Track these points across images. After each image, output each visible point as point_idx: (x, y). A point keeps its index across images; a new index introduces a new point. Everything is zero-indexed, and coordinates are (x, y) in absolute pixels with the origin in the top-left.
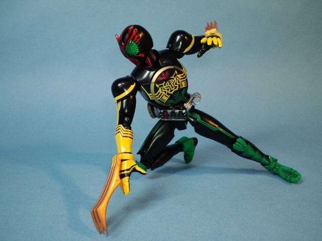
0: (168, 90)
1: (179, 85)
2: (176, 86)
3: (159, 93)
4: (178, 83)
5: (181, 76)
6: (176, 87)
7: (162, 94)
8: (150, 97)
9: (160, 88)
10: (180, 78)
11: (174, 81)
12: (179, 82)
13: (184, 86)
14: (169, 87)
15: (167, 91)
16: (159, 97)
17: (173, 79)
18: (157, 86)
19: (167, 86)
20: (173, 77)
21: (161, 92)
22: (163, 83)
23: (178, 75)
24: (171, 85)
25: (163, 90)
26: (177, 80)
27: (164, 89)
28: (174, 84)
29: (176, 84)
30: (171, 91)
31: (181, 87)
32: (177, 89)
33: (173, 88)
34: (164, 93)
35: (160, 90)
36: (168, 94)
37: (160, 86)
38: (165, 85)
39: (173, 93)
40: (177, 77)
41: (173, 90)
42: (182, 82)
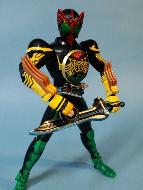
0: (76, 67)
1: (83, 69)
2: (81, 68)
3: (69, 66)
5: (87, 64)
7: (70, 68)
8: (60, 67)
9: (71, 63)
13: (85, 72)
14: (77, 65)
15: (74, 67)
16: (67, 70)
17: (82, 62)
18: (70, 59)
19: (76, 64)
20: (82, 60)
21: (70, 66)
22: (75, 60)
23: (85, 61)
24: (79, 65)
25: (72, 66)
26: (84, 64)
27: (74, 65)
28: (81, 66)
29: (82, 66)
30: (77, 70)
31: (83, 72)
32: (81, 71)
33: (79, 68)
34: (72, 68)
35: (70, 64)
36: (74, 71)
37: (71, 61)
38: (75, 63)
39: (78, 72)
40: (85, 62)
41: (78, 70)
42: (86, 69)
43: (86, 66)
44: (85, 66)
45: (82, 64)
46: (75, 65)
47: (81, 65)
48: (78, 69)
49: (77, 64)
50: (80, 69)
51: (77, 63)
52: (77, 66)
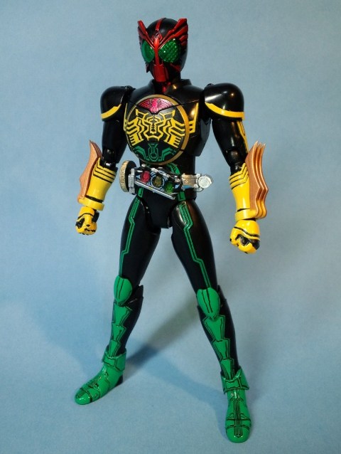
0: (146, 128)
1: (165, 134)
2: (160, 131)
3: (133, 124)
4: (165, 131)
5: (177, 125)
6: (158, 134)
7: (135, 127)
9: (137, 118)
10: (174, 126)
11: (161, 121)
12: (167, 130)
13: (171, 143)
14: (149, 124)
15: (143, 128)
17: (163, 119)
18: (137, 111)
19: (147, 121)
20: (164, 115)
21: (135, 125)
22: (145, 113)
23: (172, 119)
24: (153, 125)
25: (139, 124)
26: (166, 124)
27: (141, 124)
28: (159, 126)
29: (161, 129)
30: (148, 134)
32: (158, 138)
33: (153, 130)
34: (138, 129)
35: (135, 121)
36: (142, 134)
37: (139, 114)
38: (145, 119)
39: (150, 139)
40: (170, 120)
42: (172, 135)
43: (174, 129)
44: (170, 130)
45: (162, 123)
46: (146, 123)
47: (157, 125)
48: (151, 132)
49: (149, 122)
51: (149, 120)
52: (148, 126)
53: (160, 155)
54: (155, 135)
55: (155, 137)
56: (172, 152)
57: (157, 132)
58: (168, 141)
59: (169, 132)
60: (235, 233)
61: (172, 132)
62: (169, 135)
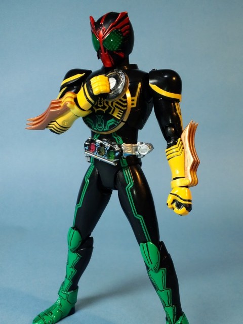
1: (110, 108)
2: (105, 104)
4: (110, 104)
5: (121, 100)
6: (104, 107)
10: (118, 101)
12: (112, 103)
24: (100, 99)
28: (106, 101)
30: (97, 106)
31: (110, 113)
32: (104, 111)
33: (101, 104)
39: (98, 111)
41: (99, 107)
42: (116, 108)
43: (117, 103)
44: (114, 104)
48: (99, 105)
50: (102, 106)
53: (105, 125)
54: (102, 107)
55: (102, 110)
56: (115, 123)
57: (104, 105)
58: (113, 113)
59: (114, 106)
60: (170, 199)
61: (116, 106)
62: (113, 108)
